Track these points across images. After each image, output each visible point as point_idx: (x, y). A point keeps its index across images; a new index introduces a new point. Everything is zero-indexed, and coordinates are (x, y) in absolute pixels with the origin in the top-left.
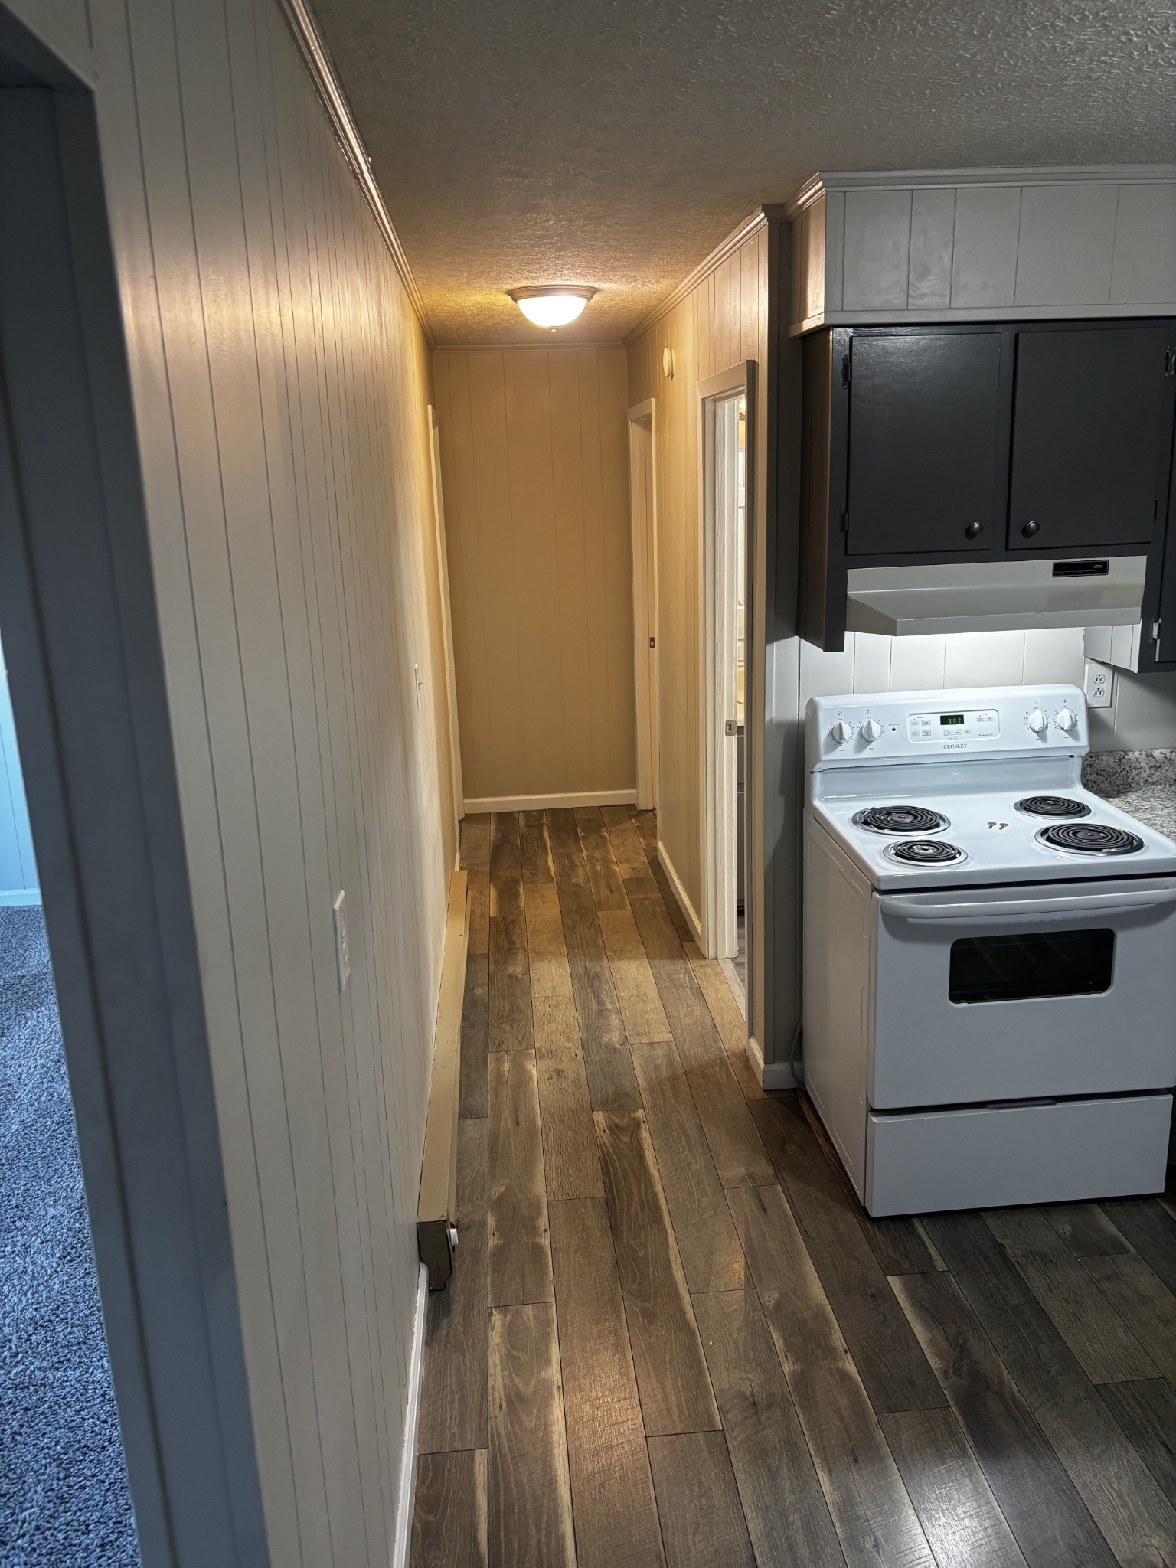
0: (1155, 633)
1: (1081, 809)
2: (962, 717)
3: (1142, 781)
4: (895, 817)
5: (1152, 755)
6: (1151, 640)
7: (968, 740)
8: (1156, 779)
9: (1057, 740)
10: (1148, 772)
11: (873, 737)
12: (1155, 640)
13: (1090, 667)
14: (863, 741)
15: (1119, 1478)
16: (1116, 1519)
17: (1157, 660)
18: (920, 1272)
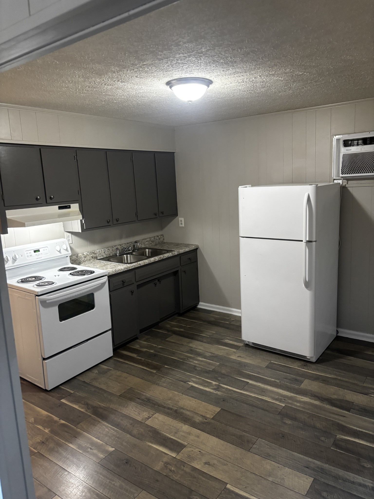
0: (83, 222)
1: (74, 269)
2: (39, 250)
3: (83, 261)
4: (30, 279)
5: (84, 254)
6: (83, 224)
7: (42, 256)
8: (86, 260)
9: (64, 253)
10: (84, 258)
11: (17, 259)
12: (84, 224)
13: (66, 234)
14: (14, 260)
15: (133, 408)
16: (136, 415)
17: (85, 229)
18: (68, 395)
